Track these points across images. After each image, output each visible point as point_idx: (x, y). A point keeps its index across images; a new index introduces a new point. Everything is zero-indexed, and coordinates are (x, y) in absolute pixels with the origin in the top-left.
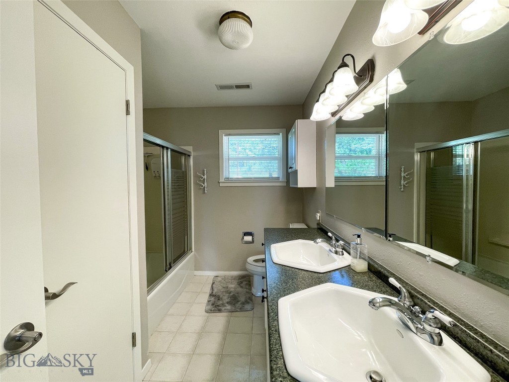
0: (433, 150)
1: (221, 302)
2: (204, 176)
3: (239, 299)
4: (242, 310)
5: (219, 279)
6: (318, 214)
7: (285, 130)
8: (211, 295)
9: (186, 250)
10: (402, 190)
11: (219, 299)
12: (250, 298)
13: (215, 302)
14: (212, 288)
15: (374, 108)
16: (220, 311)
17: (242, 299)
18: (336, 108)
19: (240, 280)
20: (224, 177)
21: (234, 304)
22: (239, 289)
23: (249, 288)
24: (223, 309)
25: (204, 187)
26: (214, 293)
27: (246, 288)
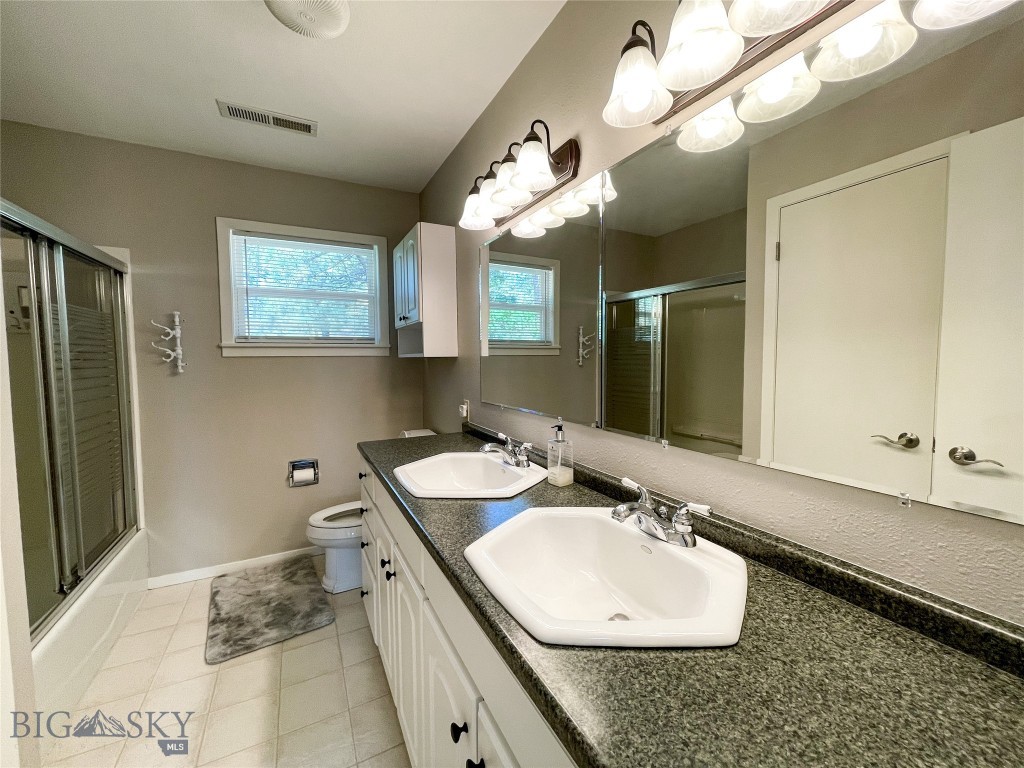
0: (617, 302)
1: (249, 629)
2: (173, 329)
3: (295, 609)
4: (307, 629)
5: (230, 580)
6: (465, 407)
7: (384, 240)
8: (213, 623)
9: (121, 529)
10: (580, 364)
11: (240, 625)
12: (322, 602)
13: (230, 633)
14: (214, 603)
15: (563, 222)
16: (249, 649)
17: (304, 607)
18: (509, 212)
19: (288, 571)
20: (235, 335)
21: (286, 624)
22: (291, 589)
23: (316, 580)
24: (258, 640)
25: (176, 359)
26: (223, 615)
27: (309, 583)
